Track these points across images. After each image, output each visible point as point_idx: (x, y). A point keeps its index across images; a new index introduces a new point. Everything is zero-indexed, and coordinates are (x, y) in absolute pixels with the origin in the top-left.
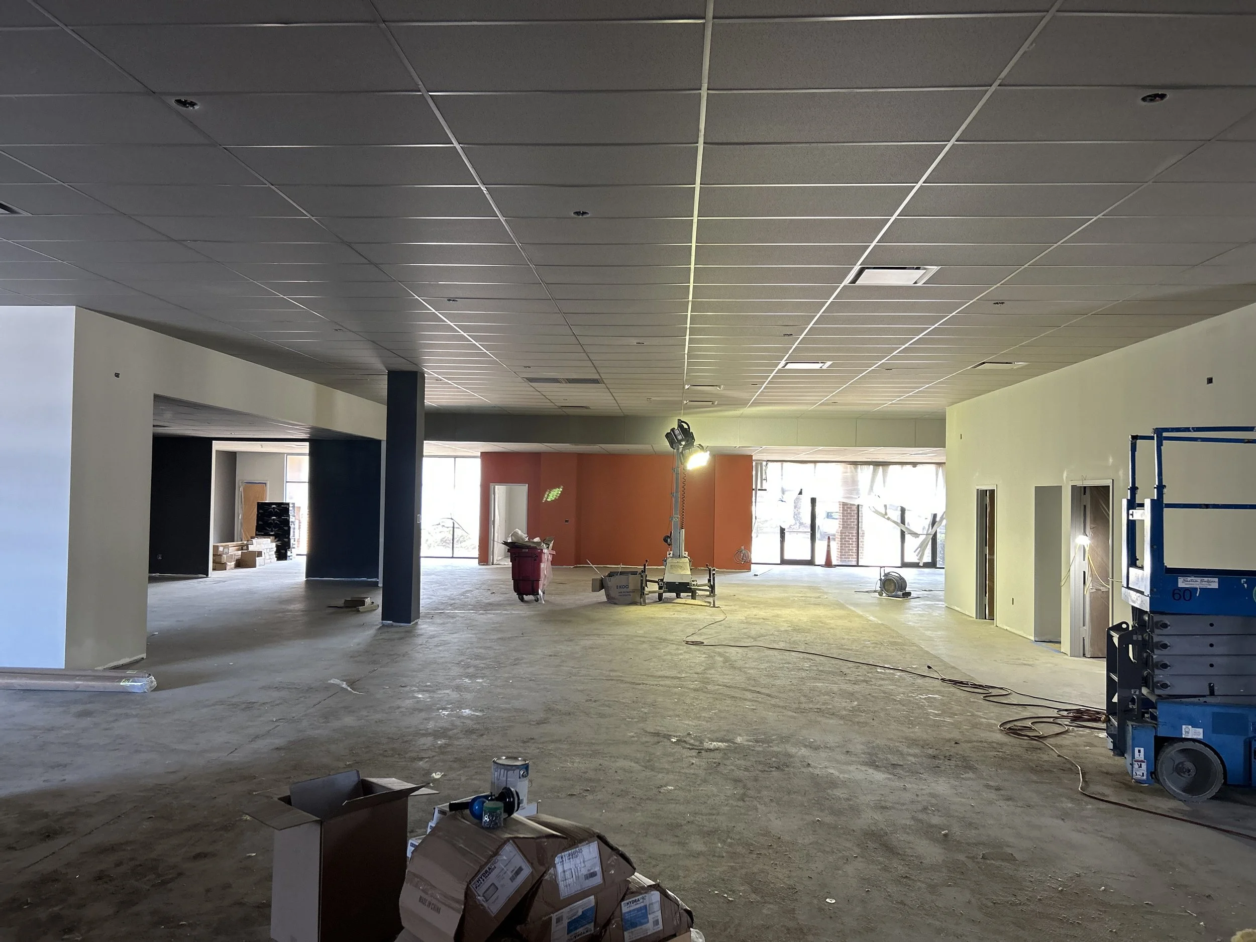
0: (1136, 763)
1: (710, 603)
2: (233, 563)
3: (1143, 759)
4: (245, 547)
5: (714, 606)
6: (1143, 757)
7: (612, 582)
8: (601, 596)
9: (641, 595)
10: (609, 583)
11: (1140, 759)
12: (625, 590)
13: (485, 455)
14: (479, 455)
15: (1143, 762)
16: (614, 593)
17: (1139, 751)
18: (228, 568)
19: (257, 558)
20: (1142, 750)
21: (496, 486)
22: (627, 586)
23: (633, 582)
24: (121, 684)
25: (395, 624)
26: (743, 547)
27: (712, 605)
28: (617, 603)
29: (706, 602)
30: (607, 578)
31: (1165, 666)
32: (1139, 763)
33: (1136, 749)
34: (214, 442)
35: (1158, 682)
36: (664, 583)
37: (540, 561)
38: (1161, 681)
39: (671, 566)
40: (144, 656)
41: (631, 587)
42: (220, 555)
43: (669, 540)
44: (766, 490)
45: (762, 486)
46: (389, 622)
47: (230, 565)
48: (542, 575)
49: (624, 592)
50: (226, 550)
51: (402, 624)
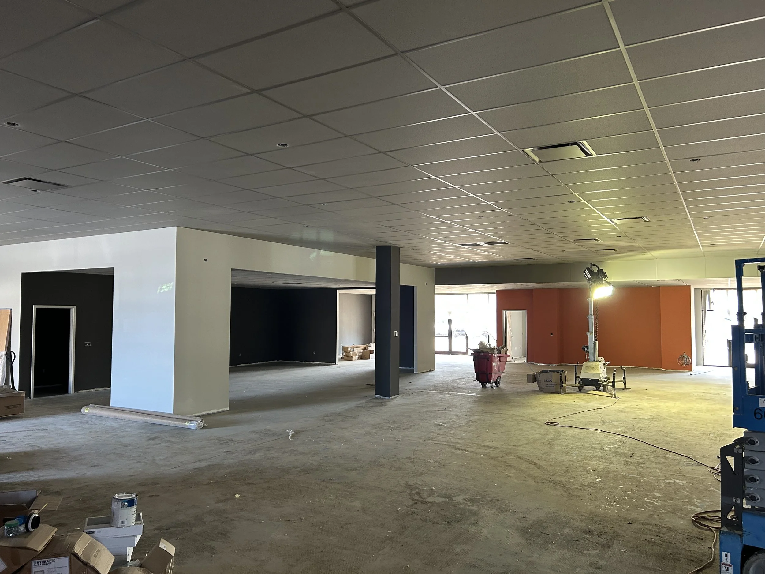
0: (724, 566)
1: (612, 394)
2: (357, 357)
3: (730, 563)
4: (367, 348)
5: (615, 398)
6: (730, 561)
7: (541, 377)
8: (535, 386)
9: (561, 387)
10: (539, 377)
11: (728, 563)
12: (550, 383)
13: (499, 293)
14: (496, 292)
15: (730, 566)
16: (543, 385)
17: (726, 556)
18: (353, 359)
19: (370, 354)
20: (729, 554)
21: (508, 312)
22: (551, 381)
23: (555, 377)
24: (186, 424)
25: (382, 397)
26: (685, 354)
27: (613, 396)
28: (544, 391)
29: (609, 394)
30: (538, 374)
31: (753, 480)
32: (726, 567)
33: (724, 554)
34: (338, 290)
35: (748, 494)
36: (580, 379)
37: (492, 361)
38: (751, 494)
39: (586, 367)
40: (228, 409)
41: (553, 382)
42: (349, 352)
43: (586, 349)
44: (713, 311)
45: (710, 308)
46: (379, 396)
47: (355, 358)
48: (494, 371)
49: (549, 384)
50: (352, 349)
51: (386, 398)
